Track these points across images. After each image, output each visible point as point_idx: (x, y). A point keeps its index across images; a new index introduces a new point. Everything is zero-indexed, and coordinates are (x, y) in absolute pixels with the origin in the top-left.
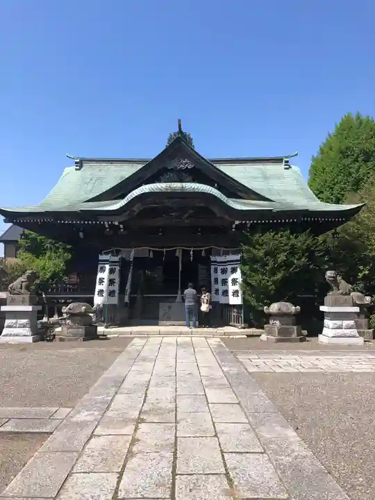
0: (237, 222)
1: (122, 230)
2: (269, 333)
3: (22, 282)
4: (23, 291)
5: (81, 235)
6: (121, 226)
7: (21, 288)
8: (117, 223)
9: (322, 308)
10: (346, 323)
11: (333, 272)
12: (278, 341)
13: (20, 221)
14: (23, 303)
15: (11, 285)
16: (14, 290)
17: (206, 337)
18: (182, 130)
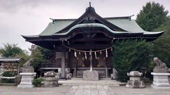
0: (114, 39)
1: (68, 43)
2: (130, 84)
3: (28, 63)
4: (29, 66)
5: (54, 46)
6: (68, 42)
7: (28, 66)
8: (66, 40)
9: (152, 73)
10: (164, 80)
11: (157, 58)
12: (134, 88)
13: (31, 41)
14: (29, 71)
15: (24, 65)
16: (25, 66)
17: (102, 86)
18: (91, 6)
